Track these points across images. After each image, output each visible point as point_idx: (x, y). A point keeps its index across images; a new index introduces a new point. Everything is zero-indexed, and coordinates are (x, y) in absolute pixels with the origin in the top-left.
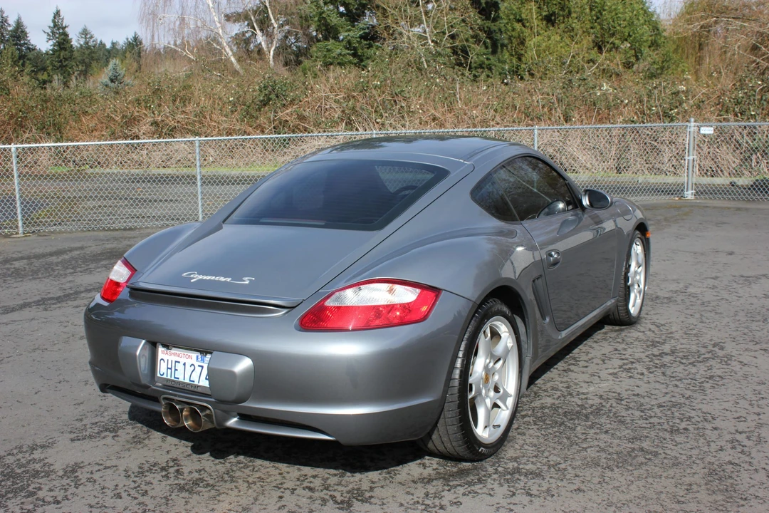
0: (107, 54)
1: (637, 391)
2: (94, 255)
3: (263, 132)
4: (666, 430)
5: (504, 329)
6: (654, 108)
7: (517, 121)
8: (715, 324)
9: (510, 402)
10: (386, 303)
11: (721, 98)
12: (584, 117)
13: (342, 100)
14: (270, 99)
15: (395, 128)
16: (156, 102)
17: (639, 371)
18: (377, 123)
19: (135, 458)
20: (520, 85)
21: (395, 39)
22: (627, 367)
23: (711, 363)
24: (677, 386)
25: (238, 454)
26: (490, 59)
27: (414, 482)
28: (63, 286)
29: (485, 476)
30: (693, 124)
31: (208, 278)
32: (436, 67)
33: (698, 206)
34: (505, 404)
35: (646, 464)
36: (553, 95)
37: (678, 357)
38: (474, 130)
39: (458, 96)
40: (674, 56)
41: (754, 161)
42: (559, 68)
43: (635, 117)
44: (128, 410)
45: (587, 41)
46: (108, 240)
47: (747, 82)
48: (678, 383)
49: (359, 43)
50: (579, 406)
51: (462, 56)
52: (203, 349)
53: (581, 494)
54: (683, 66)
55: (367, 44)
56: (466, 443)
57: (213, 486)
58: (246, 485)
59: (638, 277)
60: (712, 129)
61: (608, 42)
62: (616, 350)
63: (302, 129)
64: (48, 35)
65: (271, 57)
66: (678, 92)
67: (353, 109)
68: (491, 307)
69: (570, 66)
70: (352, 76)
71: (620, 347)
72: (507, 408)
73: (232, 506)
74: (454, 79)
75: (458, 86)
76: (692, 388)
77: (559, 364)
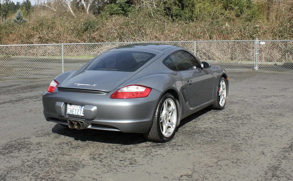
0: (15, 7)
1: (217, 127)
2: (24, 87)
3: (85, 42)
4: (223, 136)
5: (172, 103)
6: (246, 34)
7: (190, 38)
8: (250, 110)
9: (174, 126)
10: (136, 91)
11: (273, 30)
12: (218, 37)
13: (118, 29)
14: (88, 28)
15: (140, 41)
16: (41, 29)
17: (220, 122)
18: (132, 39)
19: (57, 141)
20: (192, 24)
21: (140, 4)
22: (216, 121)
23: (244, 120)
24: (231, 126)
25: (89, 140)
26: (181, 12)
27: (143, 147)
28: (16, 97)
29: (165, 146)
30: (257, 40)
31: (83, 85)
32: (157, 16)
33: (259, 73)
34: (172, 126)
35: (215, 143)
36: (205, 28)
37: (234, 118)
38: (172, 42)
39: (166, 28)
40: (257, 12)
41: (287, 55)
42: (208, 16)
43: (239, 38)
44: (51, 130)
45: (220, 6)
46: (28, 82)
47: (284, 24)
48: (231, 125)
49: (125, 5)
50: (197, 130)
51: (168, 11)
52: (82, 105)
53: (193, 150)
54: (261, 16)
55: (128, 6)
56: (159, 135)
57: (83, 147)
58: (92, 147)
59: (223, 93)
60: (265, 42)
61: (229, 6)
62: (214, 116)
63: (101, 41)
65: (88, 10)
66: (256, 27)
67: (123, 33)
68: (167, 95)
69: (213, 16)
70: (122, 19)
71: (215, 116)
72: (173, 128)
73: (89, 151)
74: (164, 22)
75: (166, 24)
76: (235, 126)
77: (193, 120)
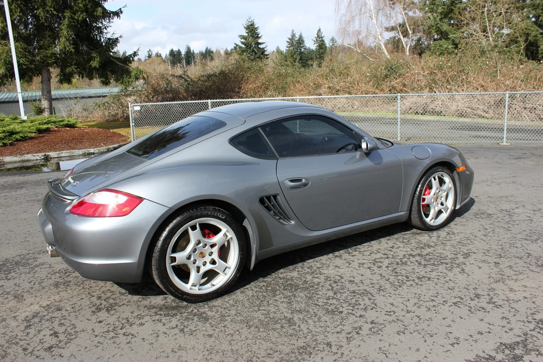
3: (383, 93)
7: (536, 87)
9: (231, 271)
13: (427, 75)
16: (331, 76)
18: (447, 88)
34: (223, 272)
39: (498, 72)
63: (404, 91)
64: (314, 41)
65: (407, 50)
67: (434, 80)
72: (227, 275)
